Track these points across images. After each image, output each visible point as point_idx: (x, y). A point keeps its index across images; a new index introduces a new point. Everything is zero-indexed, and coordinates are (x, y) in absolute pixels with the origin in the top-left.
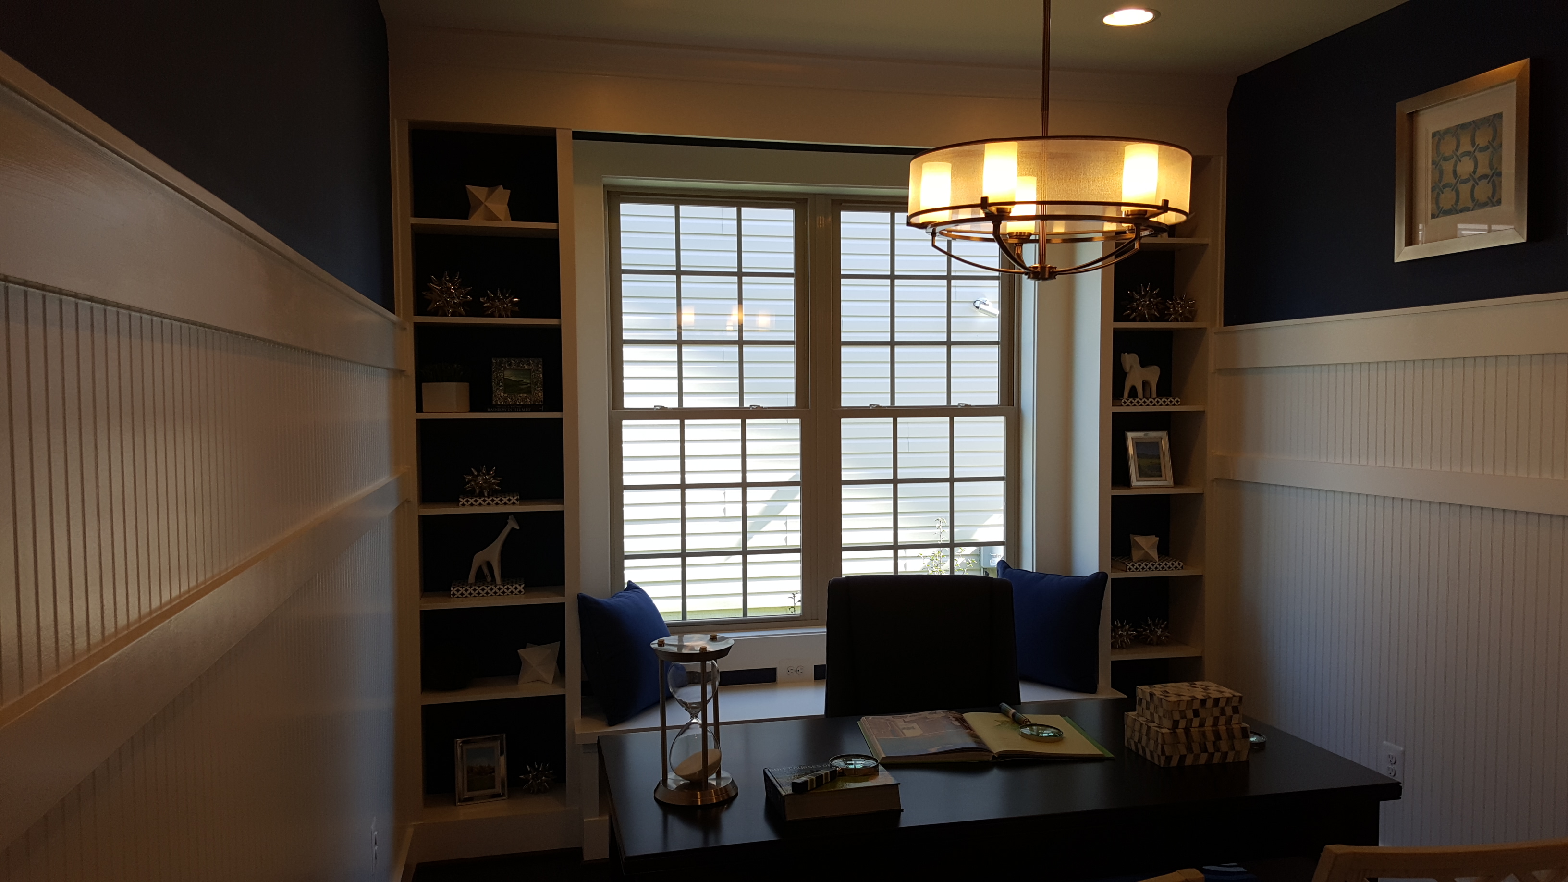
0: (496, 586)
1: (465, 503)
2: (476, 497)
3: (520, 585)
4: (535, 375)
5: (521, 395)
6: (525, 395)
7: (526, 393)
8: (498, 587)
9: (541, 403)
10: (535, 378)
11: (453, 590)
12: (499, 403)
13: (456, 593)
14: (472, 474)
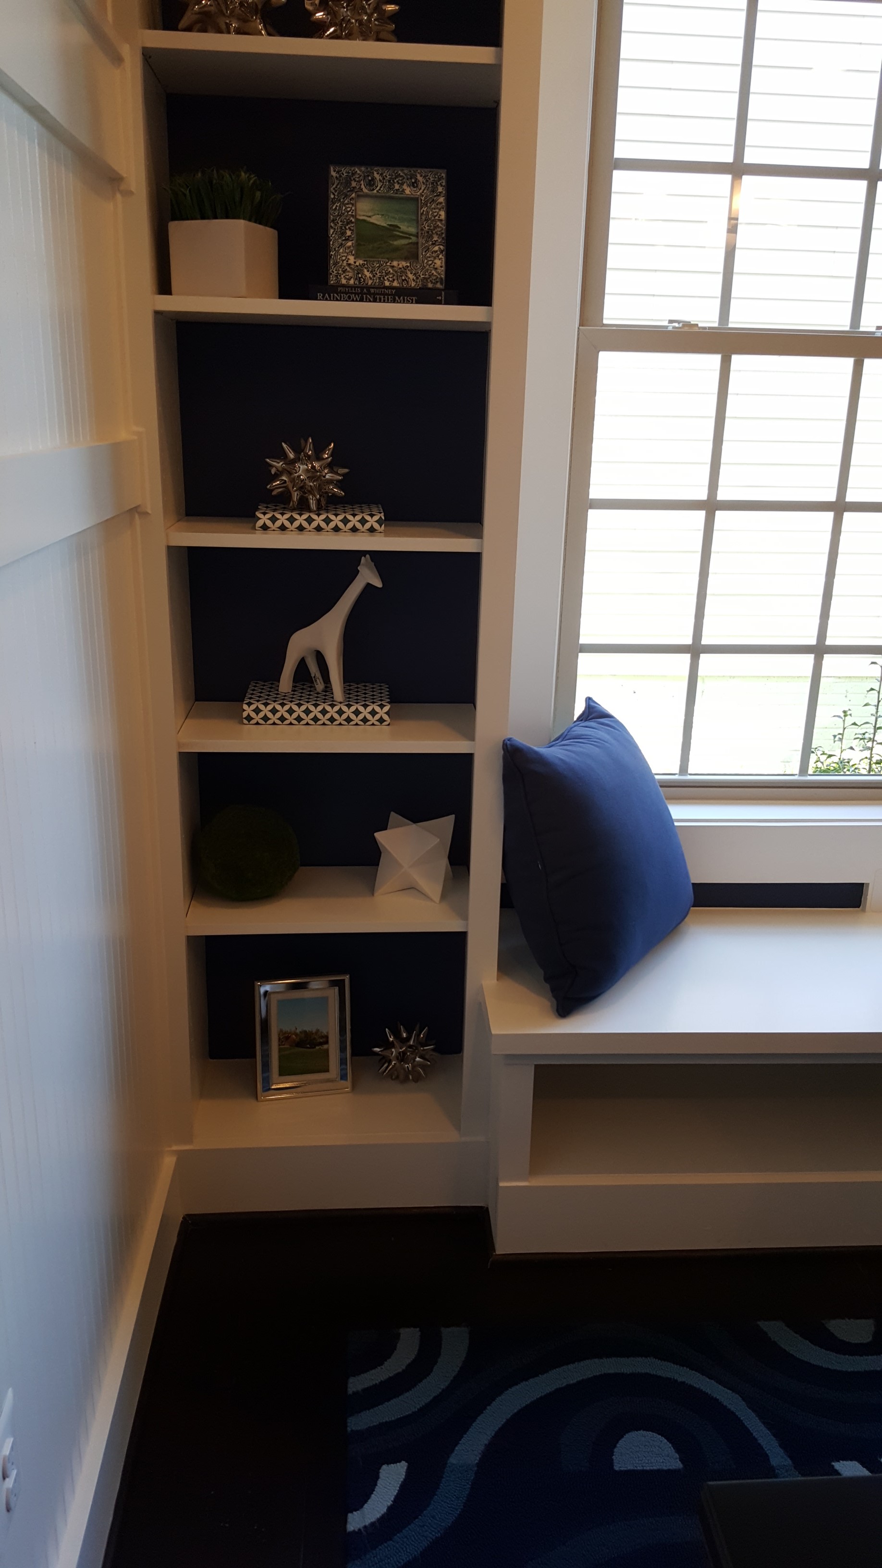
0: (332, 706)
1: (269, 523)
2: (292, 510)
3: (382, 706)
4: (428, 212)
5: (395, 263)
6: (404, 264)
7: (406, 259)
8: (336, 708)
9: (439, 286)
10: (426, 220)
11: (248, 710)
12: (344, 281)
13: (253, 715)
14: (283, 456)
